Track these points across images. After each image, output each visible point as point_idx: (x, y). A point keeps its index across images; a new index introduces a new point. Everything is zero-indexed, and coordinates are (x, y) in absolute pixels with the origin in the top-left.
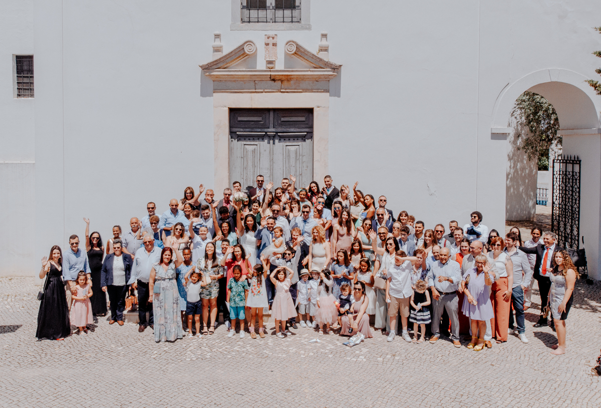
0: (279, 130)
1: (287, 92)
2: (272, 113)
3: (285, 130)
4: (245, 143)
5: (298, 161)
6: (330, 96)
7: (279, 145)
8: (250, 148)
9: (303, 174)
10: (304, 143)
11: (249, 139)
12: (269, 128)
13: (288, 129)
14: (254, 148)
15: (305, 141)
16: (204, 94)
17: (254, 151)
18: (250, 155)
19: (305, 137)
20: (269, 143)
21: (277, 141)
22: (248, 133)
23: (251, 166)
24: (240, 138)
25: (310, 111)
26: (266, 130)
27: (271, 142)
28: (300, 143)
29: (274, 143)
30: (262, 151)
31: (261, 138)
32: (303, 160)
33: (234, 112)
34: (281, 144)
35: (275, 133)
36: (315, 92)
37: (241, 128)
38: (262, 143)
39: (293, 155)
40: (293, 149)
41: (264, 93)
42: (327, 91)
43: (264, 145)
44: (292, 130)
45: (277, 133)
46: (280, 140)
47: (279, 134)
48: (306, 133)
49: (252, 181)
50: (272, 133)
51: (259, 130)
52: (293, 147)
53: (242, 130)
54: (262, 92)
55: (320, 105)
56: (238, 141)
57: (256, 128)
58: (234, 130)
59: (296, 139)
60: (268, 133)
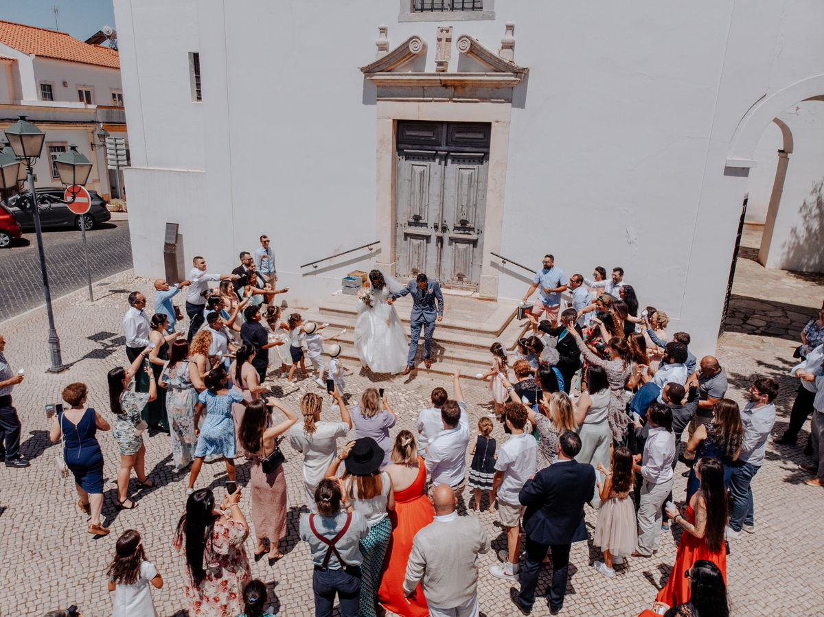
0: (453, 148)
1: (460, 102)
2: (445, 127)
3: (459, 149)
4: (413, 162)
5: (472, 189)
6: (512, 106)
7: (452, 167)
8: (418, 169)
9: (478, 205)
10: (480, 166)
11: (418, 158)
12: (440, 145)
13: (462, 148)
14: (422, 170)
15: (482, 163)
16: (367, 100)
17: (422, 174)
18: (417, 177)
19: (482, 159)
20: (440, 164)
21: (449, 161)
22: (419, 151)
23: (418, 192)
24: (408, 157)
25: (488, 126)
26: (437, 148)
27: (443, 162)
28: (476, 166)
29: (446, 165)
30: (432, 173)
31: (432, 158)
32: (479, 188)
33: (402, 126)
34: (455, 165)
35: (446, 153)
36: (494, 102)
37: (409, 144)
38: (432, 163)
39: (466, 181)
40: (467, 173)
41: (433, 103)
42: (509, 100)
43: (435, 165)
44: (468, 149)
45: (449, 152)
46: (453, 161)
47: (451, 154)
48: (483, 154)
49: (418, 209)
50: (444, 153)
51: (430, 148)
52: (468, 170)
53: (410, 146)
54: (431, 101)
55: (499, 120)
56: (406, 160)
57: (426, 145)
58: (402, 146)
59: (472, 160)
60: (439, 152)
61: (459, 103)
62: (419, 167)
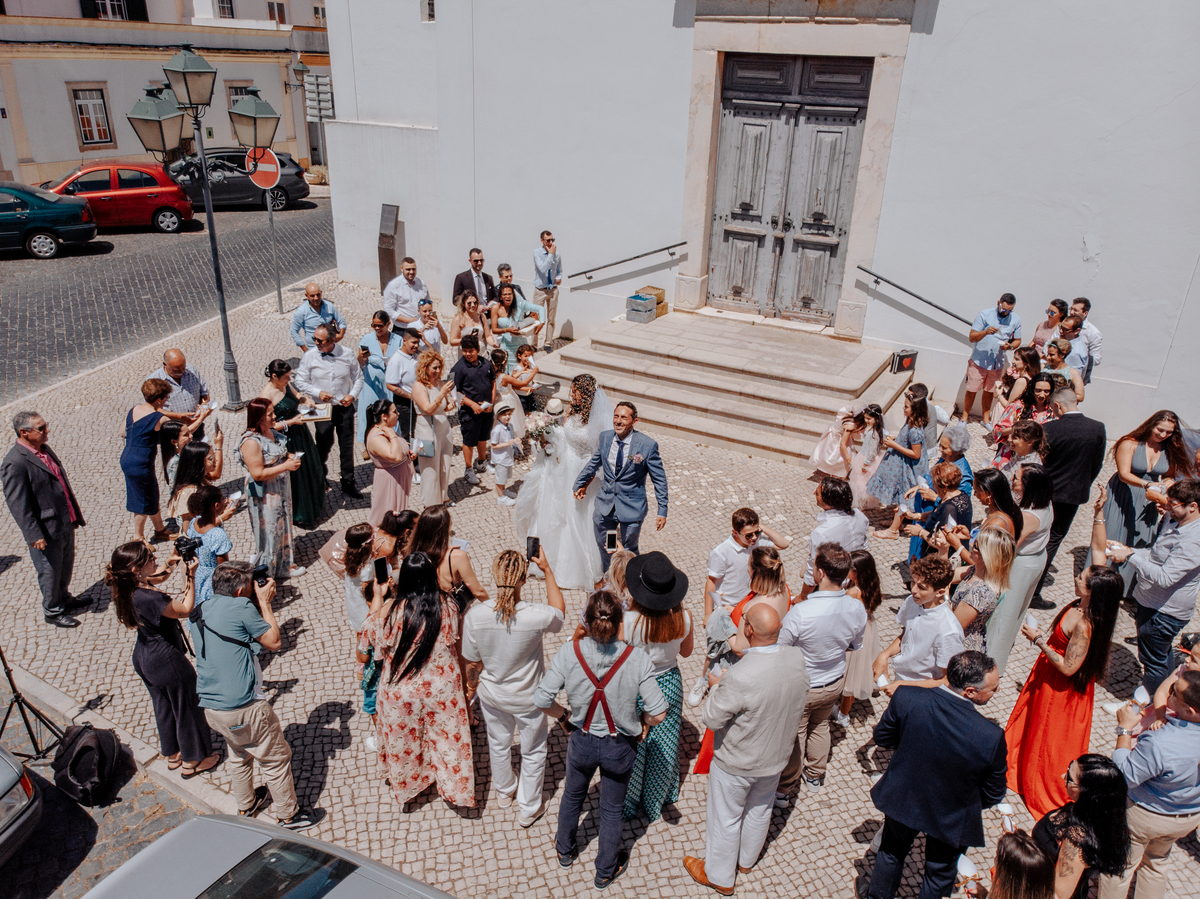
0: (809, 99)
1: (827, 23)
2: (799, 64)
3: (819, 100)
4: (746, 120)
5: (836, 164)
6: (912, 30)
7: (806, 129)
8: (753, 131)
9: (842, 190)
10: (851, 128)
11: (754, 114)
12: (790, 94)
13: (825, 98)
14: (759, 133)
15: (854, 123)
16: (679, 22)
17: (758, 139)
18: (751, 143)
19: (855, 116)
20: (787, 123)
21: (802, 119)
22: (752, 102)
23: (751, 166)
24: (739, 111)
25: (868, 62)
26: (785, 98)
27: (792, 121)
28: (843, 129)
29: (796, 124)
30: (774, 138)
31: (776, 113)
32: (846, 163)
33: (731, 61)
34: (811, 126)
35: (799, 106)
36: (882, 23)
37: (741, 91)
38: (775, 122)
39: (826, 152)
40: (828, 138)
41: (783, 24)
42: (907, 20)
43: (780, 126)
44: (833, 100)
45: (802, 104)
46: (809, 119)
47: (807, 107)
48: (856, 109)
49: (749, 193)
50: (794, 105)
51: (773, 97)
52: (830, 135)
53: (742, 95)
54: (780, 22)
55: (887, 53)
56: (734, 115)
57: (767, 93)
58: (730, 94)
59: (838, 119)
60: (787, 105)
61: (824, 25)
62: (754, 127)
